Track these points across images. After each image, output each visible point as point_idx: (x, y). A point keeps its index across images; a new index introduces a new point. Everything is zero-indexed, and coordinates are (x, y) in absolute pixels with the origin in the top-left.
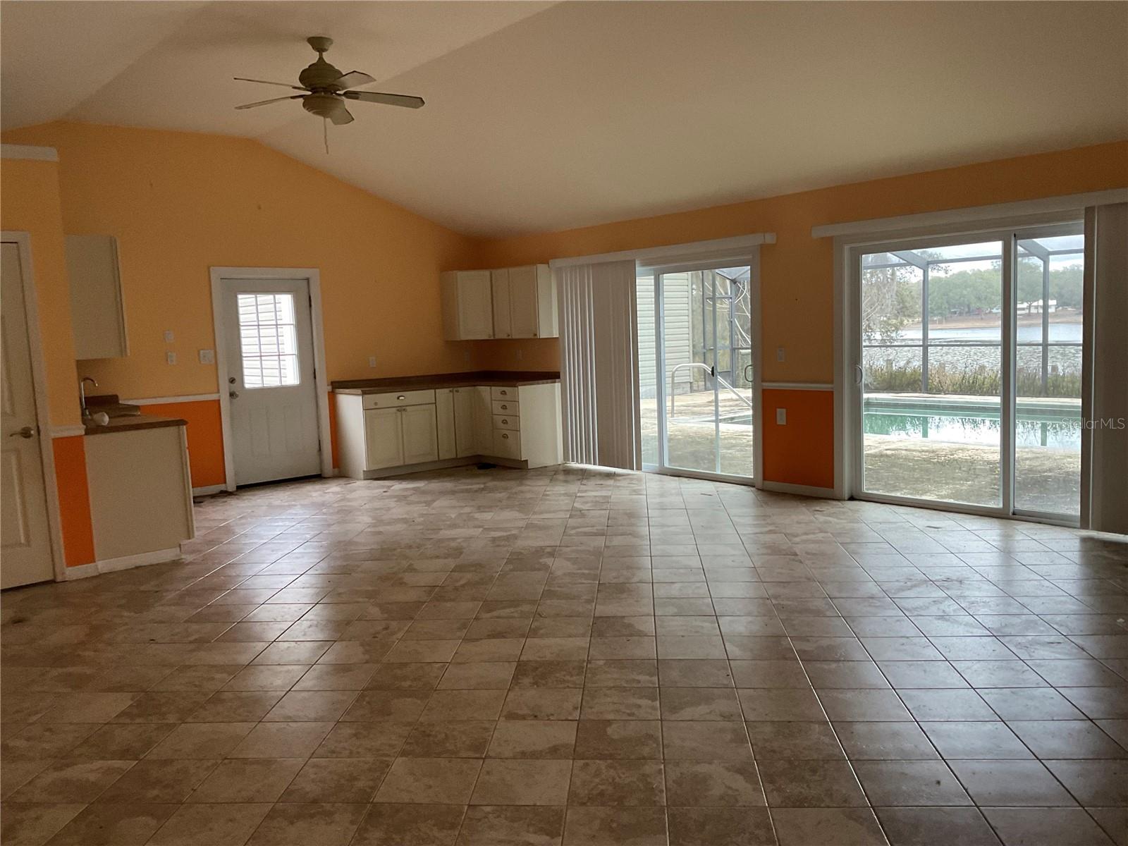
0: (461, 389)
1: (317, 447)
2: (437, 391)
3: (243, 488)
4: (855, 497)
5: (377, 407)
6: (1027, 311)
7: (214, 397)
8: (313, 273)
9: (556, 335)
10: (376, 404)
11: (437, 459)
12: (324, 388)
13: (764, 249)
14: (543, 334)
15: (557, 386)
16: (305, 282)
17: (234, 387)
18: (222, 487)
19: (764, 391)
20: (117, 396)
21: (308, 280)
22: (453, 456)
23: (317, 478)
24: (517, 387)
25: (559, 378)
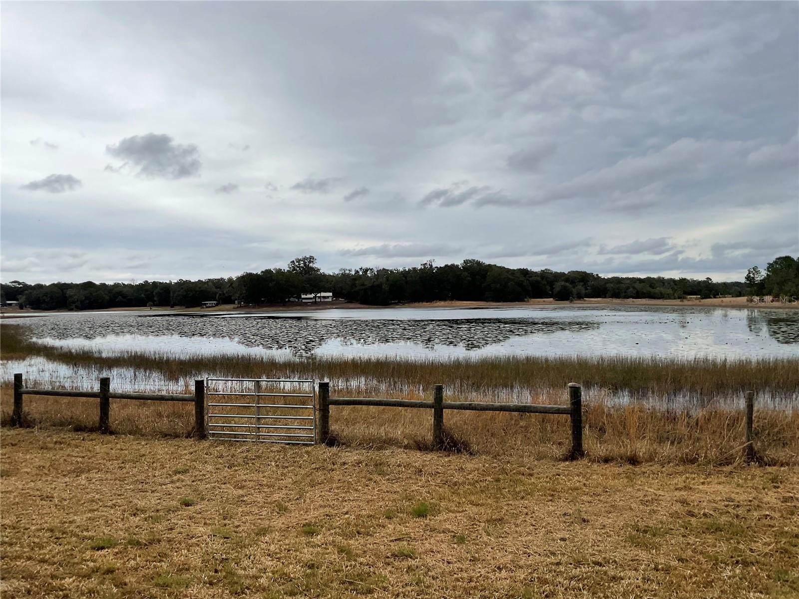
6: (314, 300)
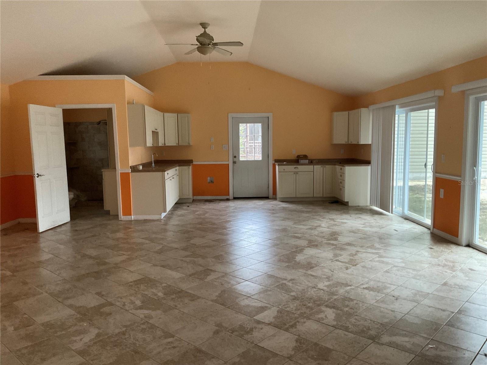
0: (327, 166)
1: (267, 186)
2: (315, 166)
3: (235, 198)
4: (470, 245)
5: (285, 171)
7: (227, 163)
8: (270, 115)
9: (370, 143)
10: (284, 170)
11: (313, 196)
12: (271, 162)
13: (440, 98)
14: (362, 142)
15: (369, 168)
16: (267, 119)
17: (235, 160)
18: (228, 197)
19: (436, 178)
20: (192, 160)
21: (268, 117)
22: (322, 196)
23: (267, 198)
24: (345, 167)
25: (370, 164)
